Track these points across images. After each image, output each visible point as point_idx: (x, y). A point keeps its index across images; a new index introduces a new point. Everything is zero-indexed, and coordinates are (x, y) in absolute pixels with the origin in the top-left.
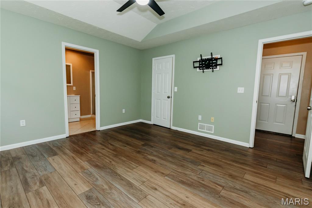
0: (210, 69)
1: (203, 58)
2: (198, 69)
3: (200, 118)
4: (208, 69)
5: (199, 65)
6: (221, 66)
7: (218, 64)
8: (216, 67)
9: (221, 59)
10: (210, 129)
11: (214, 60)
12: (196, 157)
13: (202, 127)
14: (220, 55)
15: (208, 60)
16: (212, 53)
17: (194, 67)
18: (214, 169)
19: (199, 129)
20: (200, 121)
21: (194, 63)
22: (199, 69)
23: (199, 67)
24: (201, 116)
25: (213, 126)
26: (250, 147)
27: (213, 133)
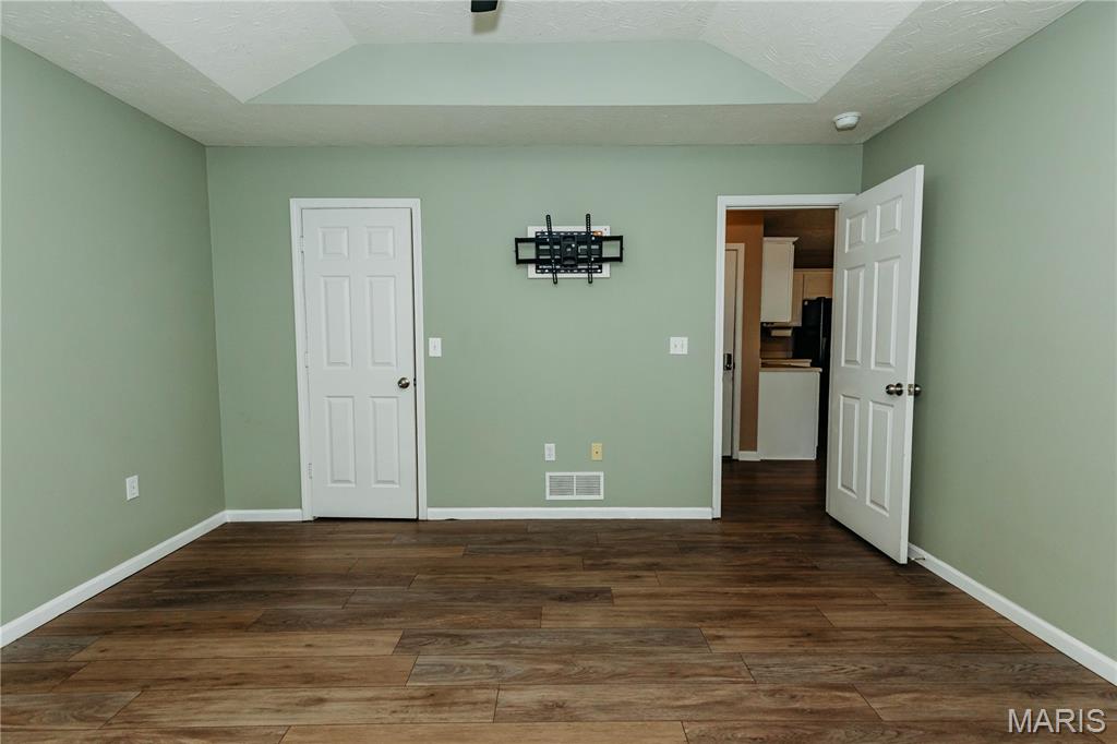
0: (579, 271)
1: (554, 229)
2: (532, 268)
3: (550, 450)
4: (572, 272)
5: (538, 255)
6: (615, 263)
7: (604, 256)
8: (601, 268)
9: (619, 242)
10: (589, 486)
11: (594, 243)
12: (658, 612)
13: (561, 486)
14: (608, 228)
15: (569, 237)
16: (588, 216)
17: (519, 262)
19: (548, 497)
20: (552, 466)
21: (519, 244)
22: (537, 268)
23: (537, 262)
24: (553, 445)
25: (602, 474)
26: (714, 519)
27: (602, 497)
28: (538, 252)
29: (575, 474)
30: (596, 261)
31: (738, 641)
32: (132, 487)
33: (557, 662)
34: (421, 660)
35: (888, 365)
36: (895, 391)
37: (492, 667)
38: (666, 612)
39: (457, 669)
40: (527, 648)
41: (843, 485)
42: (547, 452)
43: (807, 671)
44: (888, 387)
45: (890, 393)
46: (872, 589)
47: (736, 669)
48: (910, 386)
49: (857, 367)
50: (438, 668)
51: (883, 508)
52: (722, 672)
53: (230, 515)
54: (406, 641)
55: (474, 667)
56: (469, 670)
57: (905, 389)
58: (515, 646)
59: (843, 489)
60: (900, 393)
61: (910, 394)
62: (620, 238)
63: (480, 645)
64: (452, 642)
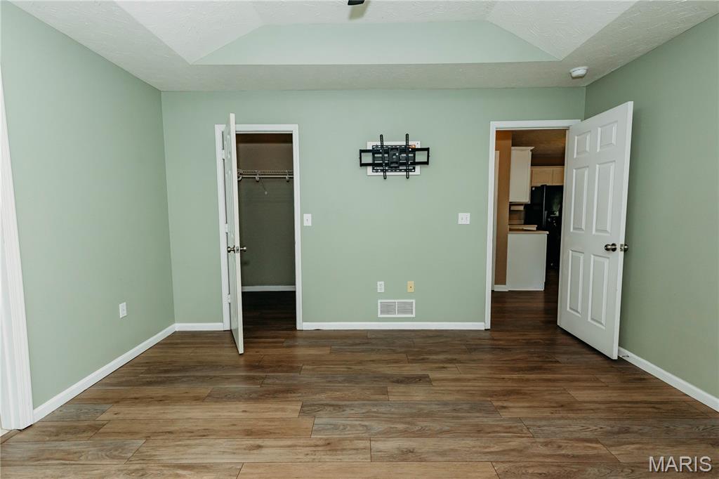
0: (401, 170)
1: (385, 144)
2: (370, 169)
3: (381, 286)
4: (395, 171)
5: (374, 160)
6: (422, 166)
7: (416, 161)
8: (414, 168)
9: (426, 152)
10: (405, 309)
11: (410, 152)
12: (462, 391)
13: (387, 308)
14: (419, 143)
15: (394, 148)
16: (407, 135)
17: (362, 165)
18: (527, 405)
19: (380, 316)
20: (381, 295)
21: (362, 154)
22: (373, 169)
23: (373, 165)
24: (383, 283)
25: (414, 301)
26: (486, 330)
27: (413, 316)
28: (374, 158)
29: (396, 301)
30: (412, 164)
31: (518, 410)
32: (123, 310)
33: (405, 423)
34: (317, 421)
35: (606, 231)
36: (611, 248)
37: (363, 426)
38: (466, 390)
39: (342, 427)
40: (383, 413)
41: (571, 308)
42: (379, 287)
43: (565, 429)
44: (606, 246)
45: (607, 250)
46: (598, 376)
47: (520, 428)
48: (622, 245)
49: (583, 232)
50: (329, 427)
51: (601, 324)
52: (511, 430)
53: (178, 327)
54: (305, 409)
55: (352, 426)
56: (349, 428)
57: (618, 247)
58: (374, 412)
59: (570, 311)
60: (614, 250)
61: (621, 250)
62: (427, 149)
63: (353, 412)
64: (334, 410)
